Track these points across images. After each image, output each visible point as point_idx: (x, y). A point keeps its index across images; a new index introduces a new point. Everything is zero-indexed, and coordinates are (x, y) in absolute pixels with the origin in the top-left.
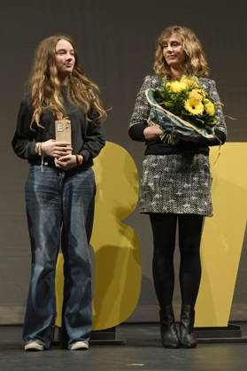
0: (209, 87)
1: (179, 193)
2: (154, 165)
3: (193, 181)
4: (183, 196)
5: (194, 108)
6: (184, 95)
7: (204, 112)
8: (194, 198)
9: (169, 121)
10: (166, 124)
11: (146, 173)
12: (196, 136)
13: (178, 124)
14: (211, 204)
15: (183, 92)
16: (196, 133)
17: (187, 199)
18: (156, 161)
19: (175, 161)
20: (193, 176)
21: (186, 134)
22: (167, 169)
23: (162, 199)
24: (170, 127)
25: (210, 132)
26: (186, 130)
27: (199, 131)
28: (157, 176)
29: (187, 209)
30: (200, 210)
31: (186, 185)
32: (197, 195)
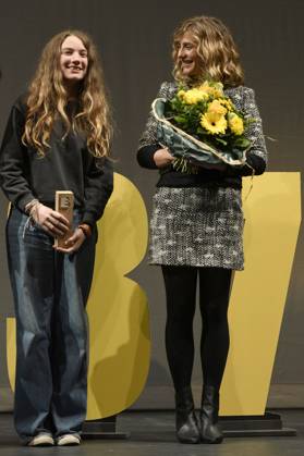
0: (245, 98)
1: (199, 239)
2: (167, 201)
3: (219, 223)
4: (205, 243)
5: (213, 124)
6: (201, 107)
7: (228, 130)
8: (218, 246)
9: (179, 141)
10: (176, 145)
11: (157, 211)
12: (215, 162)
13: (192, 146)
14: (242, 254)
15: (200, 103)
16: (215, 157)
17: (210, 247)
18: (169, 196)
19: (193, 196)
20: (218, 216)
21: (201, 159)
22: (183, 207)
23: (176, 247)
24: (181, 149)
25: (236, 157)
26: (201, 154)
27: (220, 155)
28: (170, 217)
29: (209, 260)
30: (227, 262)
31: (208, 229)
32: (223, 242)
